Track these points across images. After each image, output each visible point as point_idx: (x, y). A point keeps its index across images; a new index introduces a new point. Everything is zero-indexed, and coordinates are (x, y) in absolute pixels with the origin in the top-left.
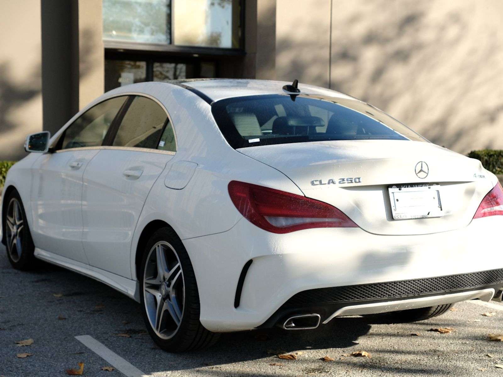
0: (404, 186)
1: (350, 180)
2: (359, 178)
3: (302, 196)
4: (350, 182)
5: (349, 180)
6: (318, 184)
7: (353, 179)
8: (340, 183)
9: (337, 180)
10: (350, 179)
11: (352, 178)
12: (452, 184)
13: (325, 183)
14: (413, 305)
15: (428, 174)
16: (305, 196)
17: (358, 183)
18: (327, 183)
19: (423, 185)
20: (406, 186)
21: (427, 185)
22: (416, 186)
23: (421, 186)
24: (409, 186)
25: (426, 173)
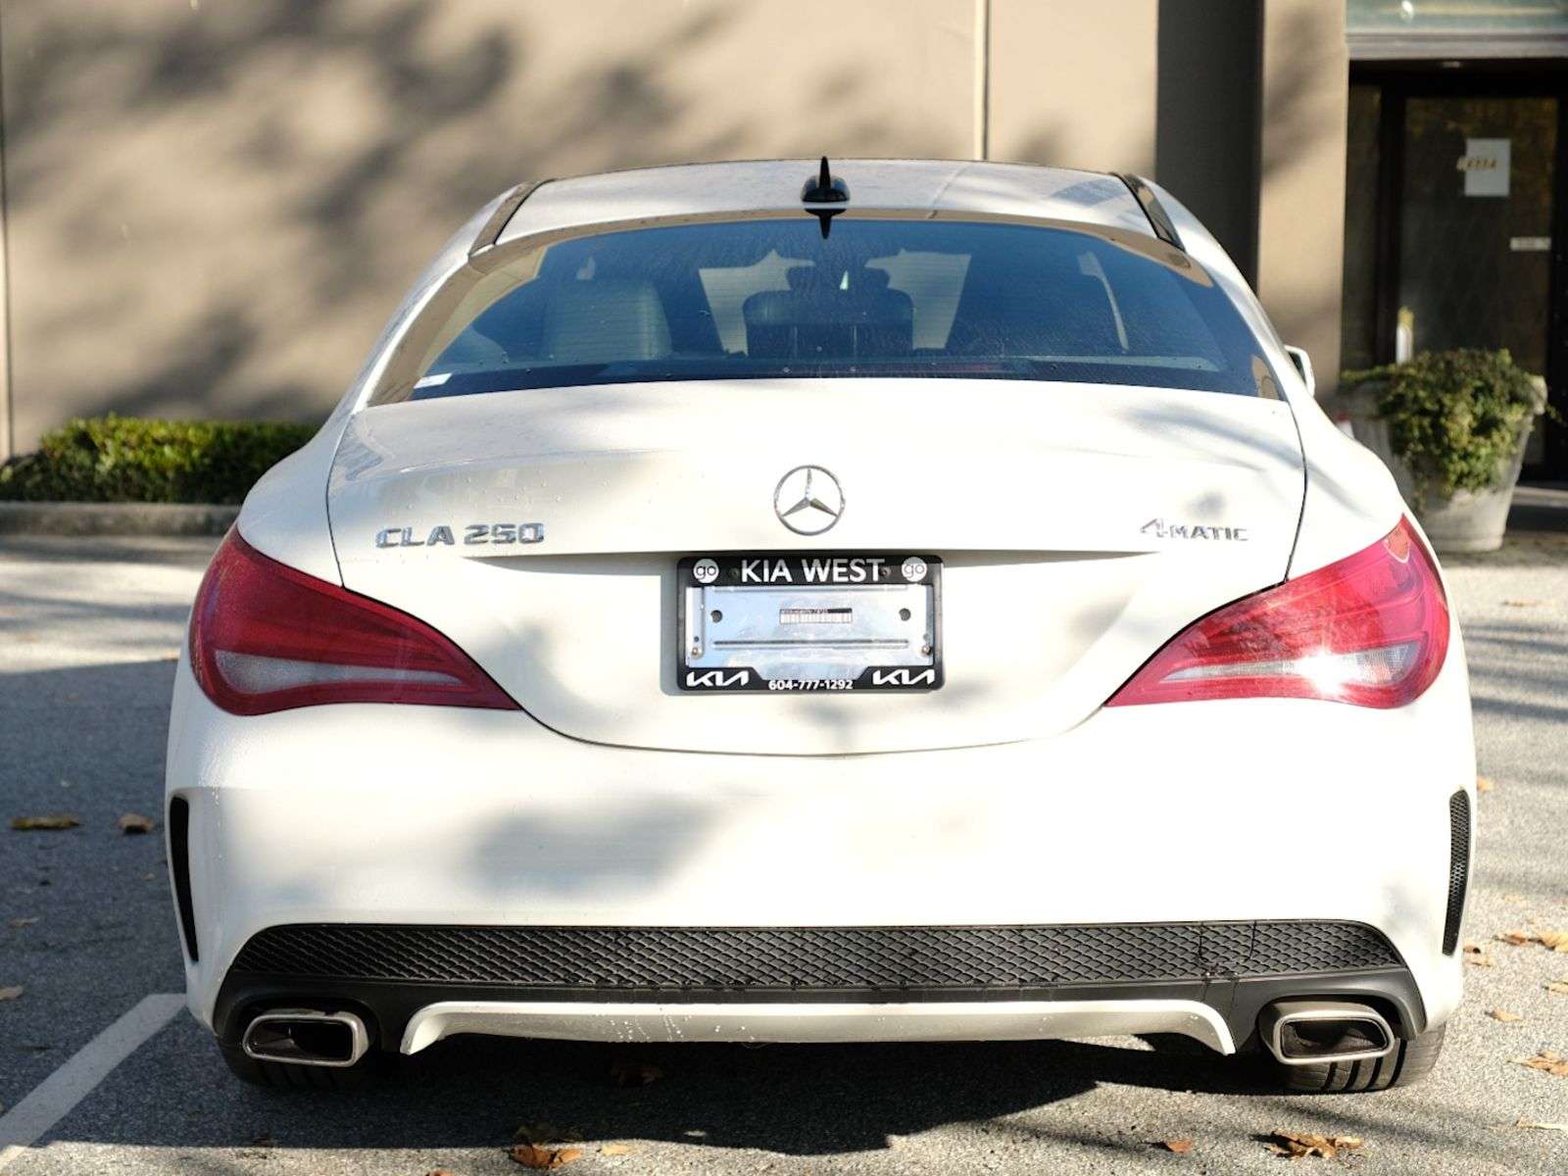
0: (756, 562)
1: (502, 533)
2: (536, 527)
3: (336, 586)
4: (504, 538)
5: (500, 530)
6: (396, 544)
7: (516, 530)
8: (468, 541)
9: (459, 533)
10: (503, 527)
11: (512, 526)
12: (1024, 562)
13: (419, 541)
14: (743, 1028)
15: (837, 517)
16: (343, 586)
17: (537, 545)
18: (426, 540)
19: (854, 562)
20: (766, 563)
21: (875, 562)
22: (816, 562)
23: (840, 565)
24: (781, 563)
25: (832, 513)
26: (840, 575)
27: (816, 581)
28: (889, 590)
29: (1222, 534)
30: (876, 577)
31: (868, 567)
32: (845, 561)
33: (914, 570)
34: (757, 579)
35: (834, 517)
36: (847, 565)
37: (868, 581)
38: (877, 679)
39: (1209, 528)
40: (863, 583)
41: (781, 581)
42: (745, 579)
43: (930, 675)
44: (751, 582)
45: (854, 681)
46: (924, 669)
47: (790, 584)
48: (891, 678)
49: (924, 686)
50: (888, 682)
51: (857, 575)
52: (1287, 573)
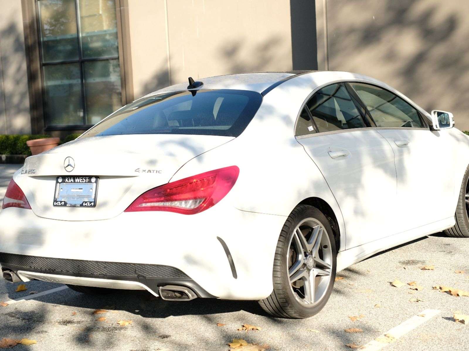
0: (68, 178)
2: (35, 170)
4: (31, 172)
5: (31, 170)
7: (33, 171)
8: (28, 173)
9: (28, 171)
12: (111, 178)
15: (74, 168)
17: (34, 174)
18: (25, 173)
19: (84, 178)
20: (70, 178)
21: (87, 178)
22: (78, 178)
23: (81, 179)
24: (72, 178)
25: (72, 167)
26: (82, 181)
27: (77, 182)
28: (89, 184)
29: (155, 172)
30: (87, 182)
31: (86, 179)
32: (82, 178)
33: (93, 180)
34: (68, 182)
35: (73, 168)
36: (82, 179)
37: (86, 182)
38: (84, 205)
39: (152, 170)
40: (85, 183)
41: (72, 182)
42: (66, 182)
43: (93, 204)
44: (67, 182)
45: (80, 205)
46: (92, 202)
47: (73, 183)
48: (86, 204)
49: (91, 206)
50: (86, 205)
51: (84, 181)
52: (169, 181)
